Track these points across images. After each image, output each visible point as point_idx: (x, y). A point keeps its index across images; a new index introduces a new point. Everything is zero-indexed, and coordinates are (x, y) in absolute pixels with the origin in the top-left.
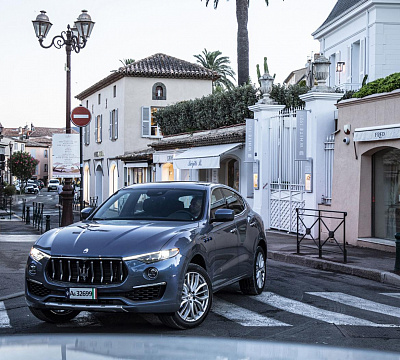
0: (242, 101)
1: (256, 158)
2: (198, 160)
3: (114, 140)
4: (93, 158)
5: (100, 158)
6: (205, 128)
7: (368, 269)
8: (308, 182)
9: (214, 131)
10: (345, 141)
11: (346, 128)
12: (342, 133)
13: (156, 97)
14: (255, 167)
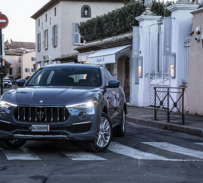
0: (132, 13)
1: (140, 55)
2: (102, 57)
3: (55, 47)
4: (42, 60)
5: (47, 60)
6: (110, 36)
7: (195, 128)
8: (172, 71)
9: (116, 37)
10: (196, 39)
11: (197, 29)
12: (195, 33)
13: (83, 15)
14: (140, 61)
